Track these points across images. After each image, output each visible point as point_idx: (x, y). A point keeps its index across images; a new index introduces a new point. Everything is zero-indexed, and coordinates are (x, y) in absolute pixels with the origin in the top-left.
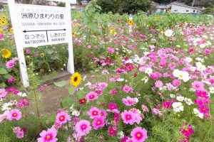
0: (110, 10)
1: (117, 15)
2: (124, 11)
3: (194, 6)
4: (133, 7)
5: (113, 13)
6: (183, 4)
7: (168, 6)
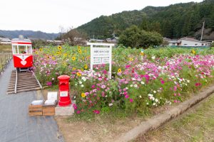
0: (130, 45)
1: (135, 49)
2: (141, 46)
3: (203, 40)
4: (148, 43)
5: (132, 48)
6: (192, 39)
7: (179, 41)
